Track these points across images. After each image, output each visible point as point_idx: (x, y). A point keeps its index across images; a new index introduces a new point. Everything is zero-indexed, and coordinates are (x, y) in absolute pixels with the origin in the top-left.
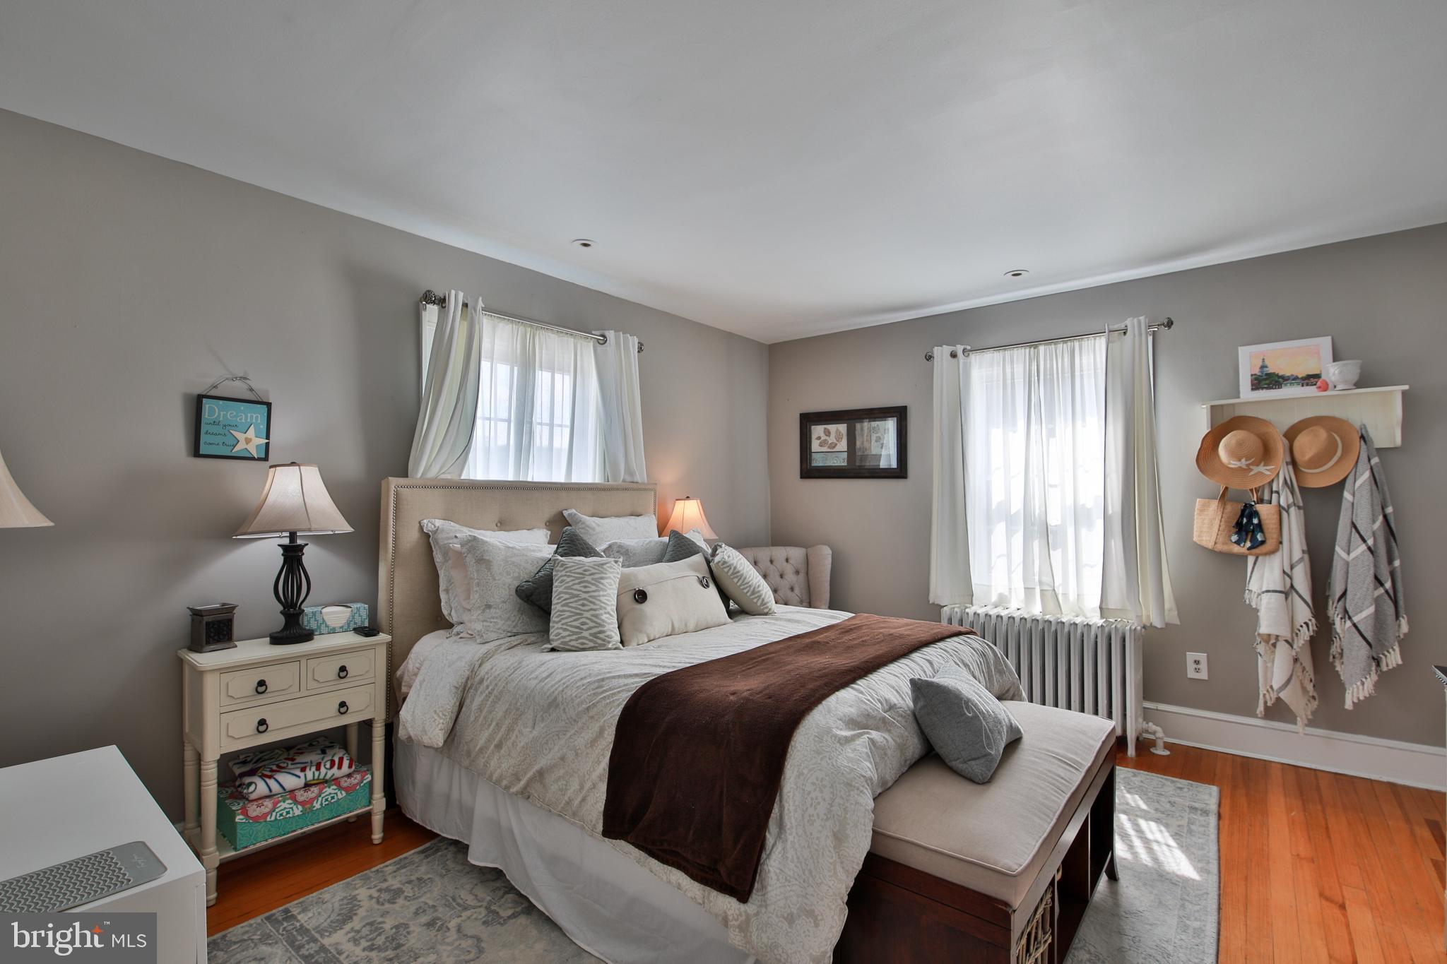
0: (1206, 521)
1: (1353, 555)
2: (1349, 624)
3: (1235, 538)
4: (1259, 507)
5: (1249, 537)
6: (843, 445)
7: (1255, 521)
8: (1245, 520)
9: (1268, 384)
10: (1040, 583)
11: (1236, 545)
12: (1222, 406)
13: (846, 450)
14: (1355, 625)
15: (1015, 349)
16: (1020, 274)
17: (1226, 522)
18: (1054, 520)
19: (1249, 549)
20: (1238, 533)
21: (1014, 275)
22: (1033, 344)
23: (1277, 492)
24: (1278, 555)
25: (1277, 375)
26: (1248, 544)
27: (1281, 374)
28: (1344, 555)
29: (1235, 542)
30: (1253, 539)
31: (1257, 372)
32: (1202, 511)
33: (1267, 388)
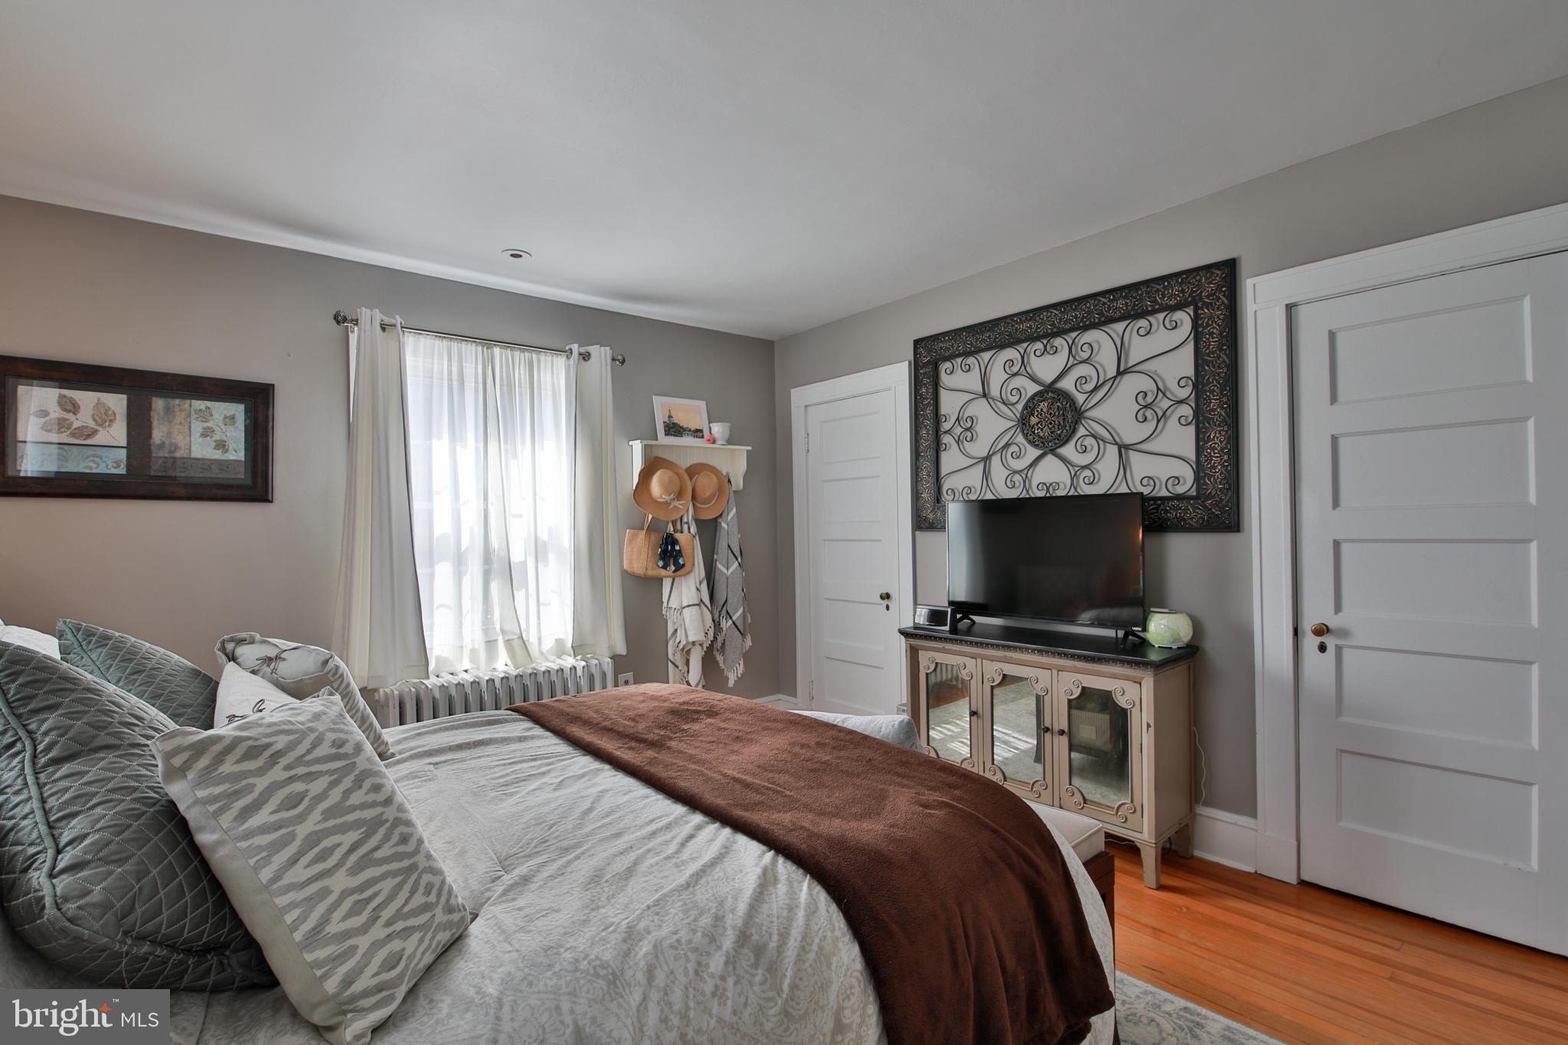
0: (635, 550)
1: (730, 571)
2: (730, 622)
3: (661, 563)
4: (677, 536)
5: (672, 561)
6: (117, 433)
7: (677, 548)
8: (670, 547)
9: (675, 432)
10: (503, 631)
11: (662, 570)
12: (651, 445)
13: (125, 445)
14: (734, 622)
15: (464, 343)
16: (520, 256)
17: (652, 549)
18: (516, 557)
19: (674, 572)
20: (662, 558)
21: (512, 255)
22: (487, 342)
23: (687, 523)
24: (692, 574)
25: (679, 426)
26: (673, 568)
27: (681, 425)
28: (724, 570)
29: (662, 567)
30: (676, 563)
31: (667, 420)
32: (631, 540)
33: (674, 435)
